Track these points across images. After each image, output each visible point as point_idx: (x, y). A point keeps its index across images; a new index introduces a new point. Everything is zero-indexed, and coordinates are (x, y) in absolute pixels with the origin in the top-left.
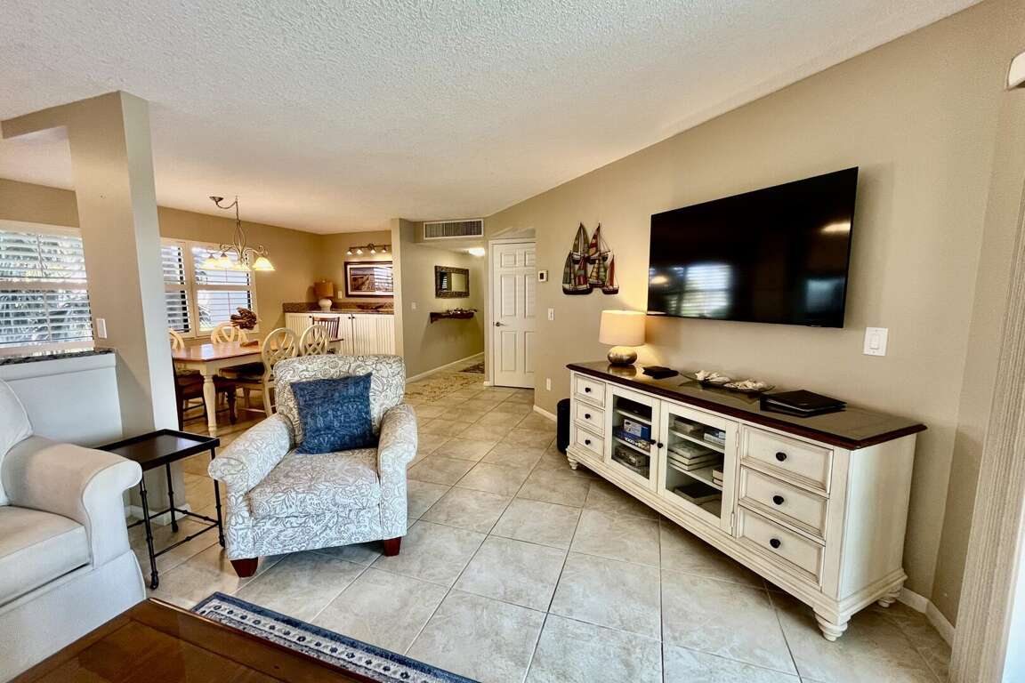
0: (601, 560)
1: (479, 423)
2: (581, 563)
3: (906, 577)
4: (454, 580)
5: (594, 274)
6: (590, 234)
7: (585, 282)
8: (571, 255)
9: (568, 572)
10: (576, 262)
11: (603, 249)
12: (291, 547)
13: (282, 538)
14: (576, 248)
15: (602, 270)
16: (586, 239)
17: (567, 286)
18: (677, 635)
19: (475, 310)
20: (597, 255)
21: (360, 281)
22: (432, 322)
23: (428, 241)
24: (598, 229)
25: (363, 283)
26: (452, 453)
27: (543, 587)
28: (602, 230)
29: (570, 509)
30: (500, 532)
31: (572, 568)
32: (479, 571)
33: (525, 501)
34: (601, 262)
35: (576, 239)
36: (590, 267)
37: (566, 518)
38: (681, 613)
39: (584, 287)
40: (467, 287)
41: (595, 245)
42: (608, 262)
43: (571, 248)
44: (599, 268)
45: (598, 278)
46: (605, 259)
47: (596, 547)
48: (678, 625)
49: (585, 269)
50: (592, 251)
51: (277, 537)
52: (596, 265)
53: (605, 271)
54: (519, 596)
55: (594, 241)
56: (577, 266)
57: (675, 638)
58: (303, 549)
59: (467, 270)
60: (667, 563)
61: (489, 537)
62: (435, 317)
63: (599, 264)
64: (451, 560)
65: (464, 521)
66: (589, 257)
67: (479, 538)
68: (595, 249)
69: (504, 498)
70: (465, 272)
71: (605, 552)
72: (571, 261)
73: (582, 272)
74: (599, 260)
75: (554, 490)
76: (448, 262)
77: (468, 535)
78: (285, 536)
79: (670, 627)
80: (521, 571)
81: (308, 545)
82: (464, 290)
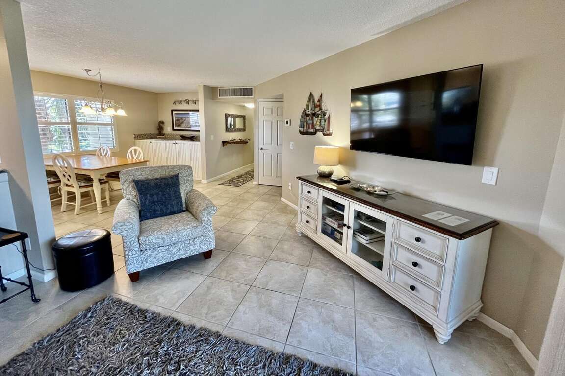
0: (319, 304)
1: (249, 209)
2: (307, 306)
3: (482, 305)
4: (228, 319)
5: (318, 123)
6: (316, 99)
7: (313, 128)
8: (304, 111)
9: (298, 313)
10: (307, 115)
11: (324, 108)
12: (161, 262)
13: (157, 258)
14: (308, 107)
15: (323, 121)
16: (314, 102)
17: (302, 130)
18: (366, 359)
19: (249, 139)
20: (320, 112)
21: (181, 121)
22: (223, 146)
23: (220, 99)
24: (321, 96)
25: (182, 123)
26: (232, 229)
27: (284, 324)
28: (323, 97)
29: (301, 267)
30: (258, 284)
31: (302, 310)
32: (244, 313)
33: (274, 262)
34: (323, 116)
35: (308, 102)
36: (316, 119)
37: (299, 274)
38: (367, 342)
39: (311, 131)
40: (245, 126)
41: (319, 106)
42: (326, 117)
43: (304, 107)
44: (321, 120)
45: (320, 125)
46: (324, 115)
47: (316, 294)
48: (366, 351)
49: (313, 120)
50: (317, 109)
51: (155, 258)
52: (319, 118)
53: (325, 122)
54: (268, 332)
55: (318, 104)
56: (308, 118)
57: (364, 362)
58: (167, 262)
59: (245, 116)
60: (359, 306)
61: (252, 288)
62: (224, 143)
63: (321, 117)
64: (227, 305)
65: (237, 277)
66: (315, 113)
67: (245, 288)
68: (319, 108)
69: (261, 260)
70: (243, 117)
71: (322, 298)
72: (305, 114)
73: (311, 122)
74: (321, 115)
75: (292, 255)
76: (233, 111)
77: (239, 286)
78: (159, 256)
79: (361, 353)
80: (270, 312)
81: (170, 259)
82: (242, 128)
